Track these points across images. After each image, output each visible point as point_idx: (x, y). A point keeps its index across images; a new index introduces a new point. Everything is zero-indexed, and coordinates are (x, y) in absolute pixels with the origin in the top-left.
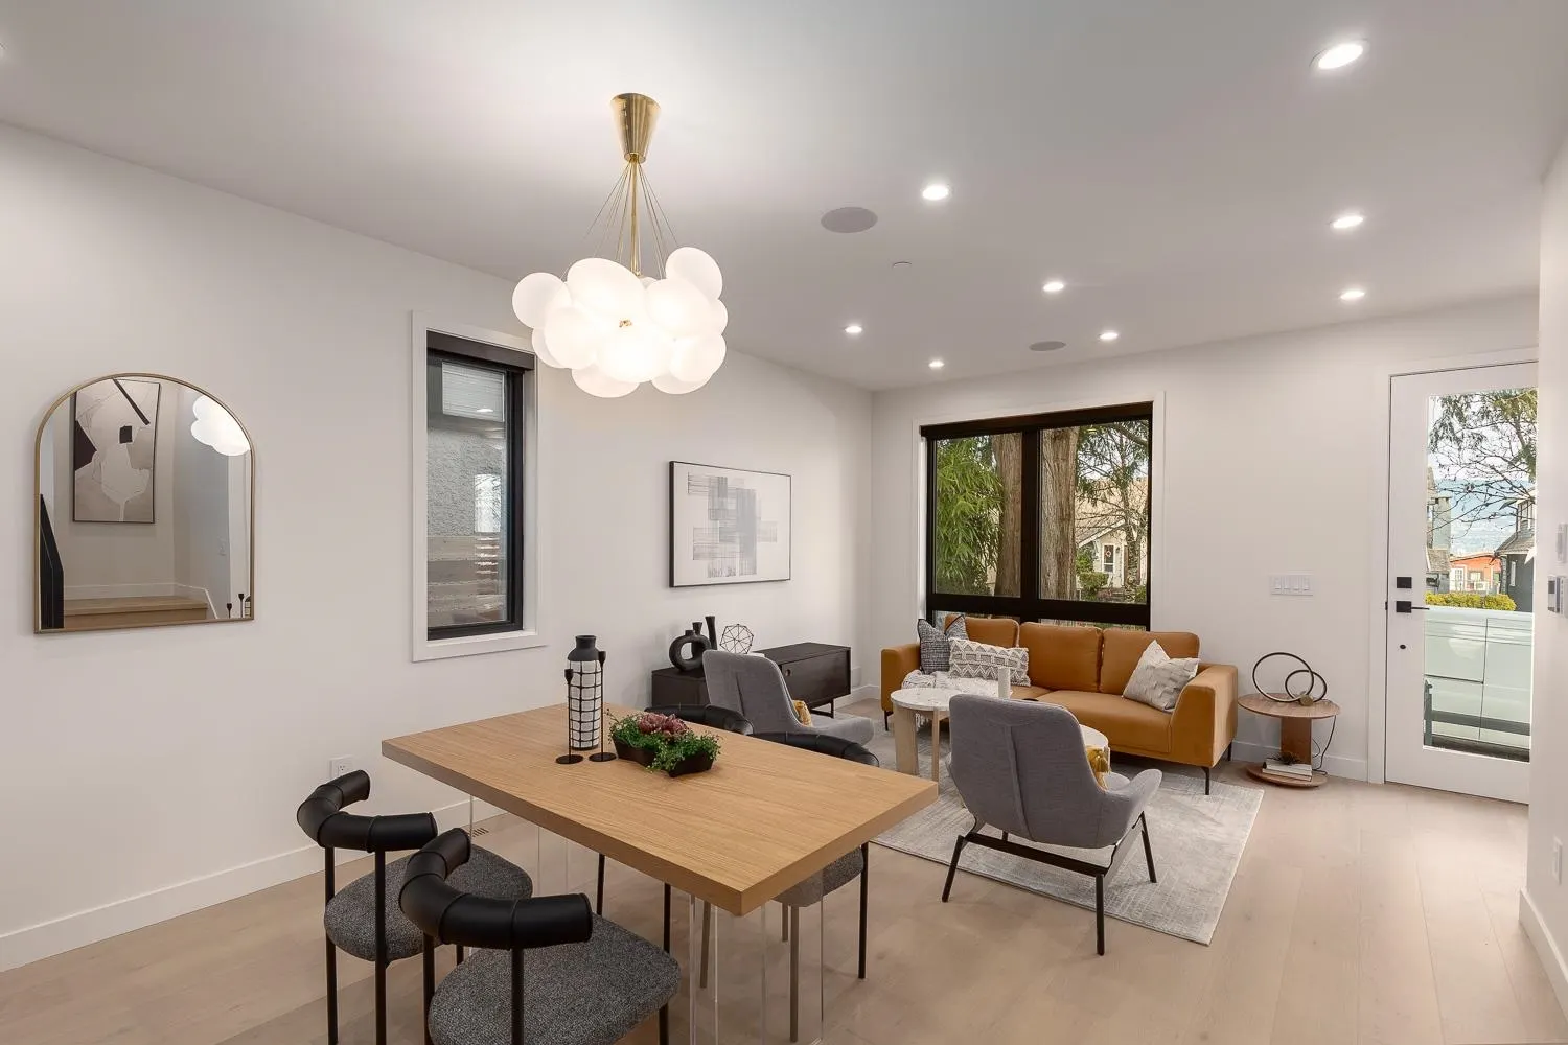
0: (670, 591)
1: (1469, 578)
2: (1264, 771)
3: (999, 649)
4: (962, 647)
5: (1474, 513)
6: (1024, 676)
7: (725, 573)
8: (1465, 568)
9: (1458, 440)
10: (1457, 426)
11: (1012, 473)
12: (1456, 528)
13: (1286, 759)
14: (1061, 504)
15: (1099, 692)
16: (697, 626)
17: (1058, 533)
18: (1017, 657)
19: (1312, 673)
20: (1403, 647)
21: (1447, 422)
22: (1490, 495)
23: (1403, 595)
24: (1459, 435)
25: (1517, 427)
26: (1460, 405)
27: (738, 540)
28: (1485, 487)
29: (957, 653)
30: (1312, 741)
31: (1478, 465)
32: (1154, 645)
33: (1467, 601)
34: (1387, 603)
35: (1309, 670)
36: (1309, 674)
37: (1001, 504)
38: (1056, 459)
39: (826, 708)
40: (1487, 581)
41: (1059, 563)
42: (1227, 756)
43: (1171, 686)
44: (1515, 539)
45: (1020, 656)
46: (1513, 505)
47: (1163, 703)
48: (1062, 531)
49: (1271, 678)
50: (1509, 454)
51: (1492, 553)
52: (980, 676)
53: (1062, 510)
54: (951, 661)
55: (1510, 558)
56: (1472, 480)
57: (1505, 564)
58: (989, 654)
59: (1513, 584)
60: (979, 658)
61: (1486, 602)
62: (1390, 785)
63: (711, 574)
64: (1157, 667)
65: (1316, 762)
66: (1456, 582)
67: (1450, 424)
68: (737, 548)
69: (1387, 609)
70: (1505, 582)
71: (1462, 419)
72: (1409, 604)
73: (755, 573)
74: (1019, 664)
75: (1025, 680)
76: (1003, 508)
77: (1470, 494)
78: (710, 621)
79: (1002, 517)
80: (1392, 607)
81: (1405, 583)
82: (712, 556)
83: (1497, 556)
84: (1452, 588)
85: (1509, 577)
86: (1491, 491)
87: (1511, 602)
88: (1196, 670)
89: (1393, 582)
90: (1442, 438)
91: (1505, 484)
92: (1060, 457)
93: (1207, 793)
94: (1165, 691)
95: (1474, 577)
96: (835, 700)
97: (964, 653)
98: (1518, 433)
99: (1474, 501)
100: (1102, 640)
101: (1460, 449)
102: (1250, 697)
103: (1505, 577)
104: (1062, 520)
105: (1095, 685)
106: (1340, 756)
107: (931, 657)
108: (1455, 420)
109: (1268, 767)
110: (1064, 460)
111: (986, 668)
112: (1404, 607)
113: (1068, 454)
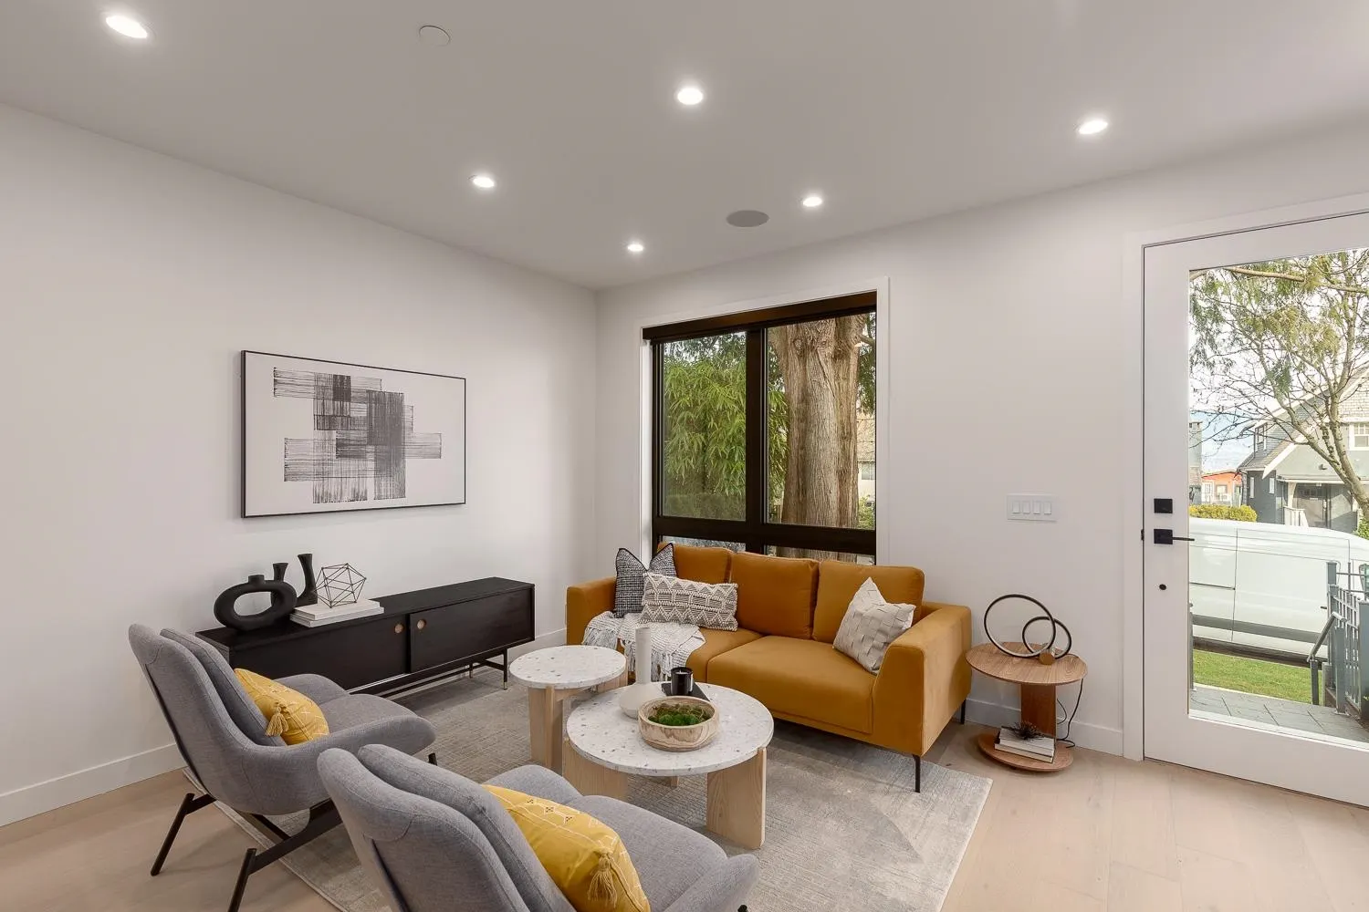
0: (241, 523)
1: (1216, 490)
2: (997, 746)
3: (701, 586)
4: (656, 584)
5: (1224, 433)
6: (730, 618)
7: (348, 495)
8: (1212, 482)
9: (1211, 365)
10: (1209, 353)
11: (796, 394)
12: (1208, 447)
13: (1025, 734)
14: (842, 422)
15: (811, 638)
16: (280, 569)
17: (840, 451)
18: (722, 595)
19: (1054, 622)
20: (1163, 587)
21: (1200, 349)
22: (1239, 416)
23: (1162, 522)
24: (1211, 360)
25: (1261, 354)
26: (1211, 333)
27: (371, 457)
28: (1234, 409)
29: (649, 592)
30: (1058, 705)
31: (1227, 390)
32: (869, 584)
33: (1217, 512)
34: (1142, 532)
35: (1049, 617)
36: (1050, 622)
37: (787, 423)
38: (837, 378)
39: (499, 659)
40: (1230, 495)
41: (840, 480)
42: (959, 717)
43: (880, 640)
44: (1253, 458)
45: (726, 593)
46: (1251, 429)
47: (871, 662)
48: (844, 449)
49: (1006, 625)
50: (1253, 380)
51: (1234, 469)
52: (676, 619)
53: (843, 428)
54: (645, 602)
55: (1249, 474)
56: (1222, 403)
57: (1245, 479)
58: (687, 593)
59: (1252, 496)
60: (674, 598)
61: (1232, 515)
62: (1151, 764)
63: (319, 499)
64: (866, 614)
65: (1061, 731)
66: (1207, 496)
67: (1204, 351)
68: (371, 465)
69: (1143, 538)
70: (1245, 494)
71: (1213, 345)
72: (1169, 532)
73: (402, 494)
74: (724, 604)
75: (730, 624)
76: (789, 427)
77: (1220, 416)
78: (305, 560)
79: (788, 434)
80: (1150, 536)
81: (1163, 506)
82: (322, 476)
83: (1238, 472)
84: (1203, 499)
85: (1249, 490)
86: (1240, 413)
87: (1253, 513)
88: (911, 618)
89: (1150, 506)
90: (1196, 363)
91: (1251, 405)
92: (841, 375)
93: (918, 790)
94: (873, 647)
95: (1221, 490)
96: (508, 650)
97: (657, 591)
98: (1262, 360)
99: (1225, 422)
100: (817, 575)
101: (1212, 374)
102: (982, 649)
103: (1245, 490)
104: (843, 438)
105: (808, 630)
106: (1090, 726)
107: (624, 596)
108: (1207, 347)
109: (1002, 742)
110: (844, 379)
111: (683, 609)
112: (1163, 537)
113: (848, 373)
